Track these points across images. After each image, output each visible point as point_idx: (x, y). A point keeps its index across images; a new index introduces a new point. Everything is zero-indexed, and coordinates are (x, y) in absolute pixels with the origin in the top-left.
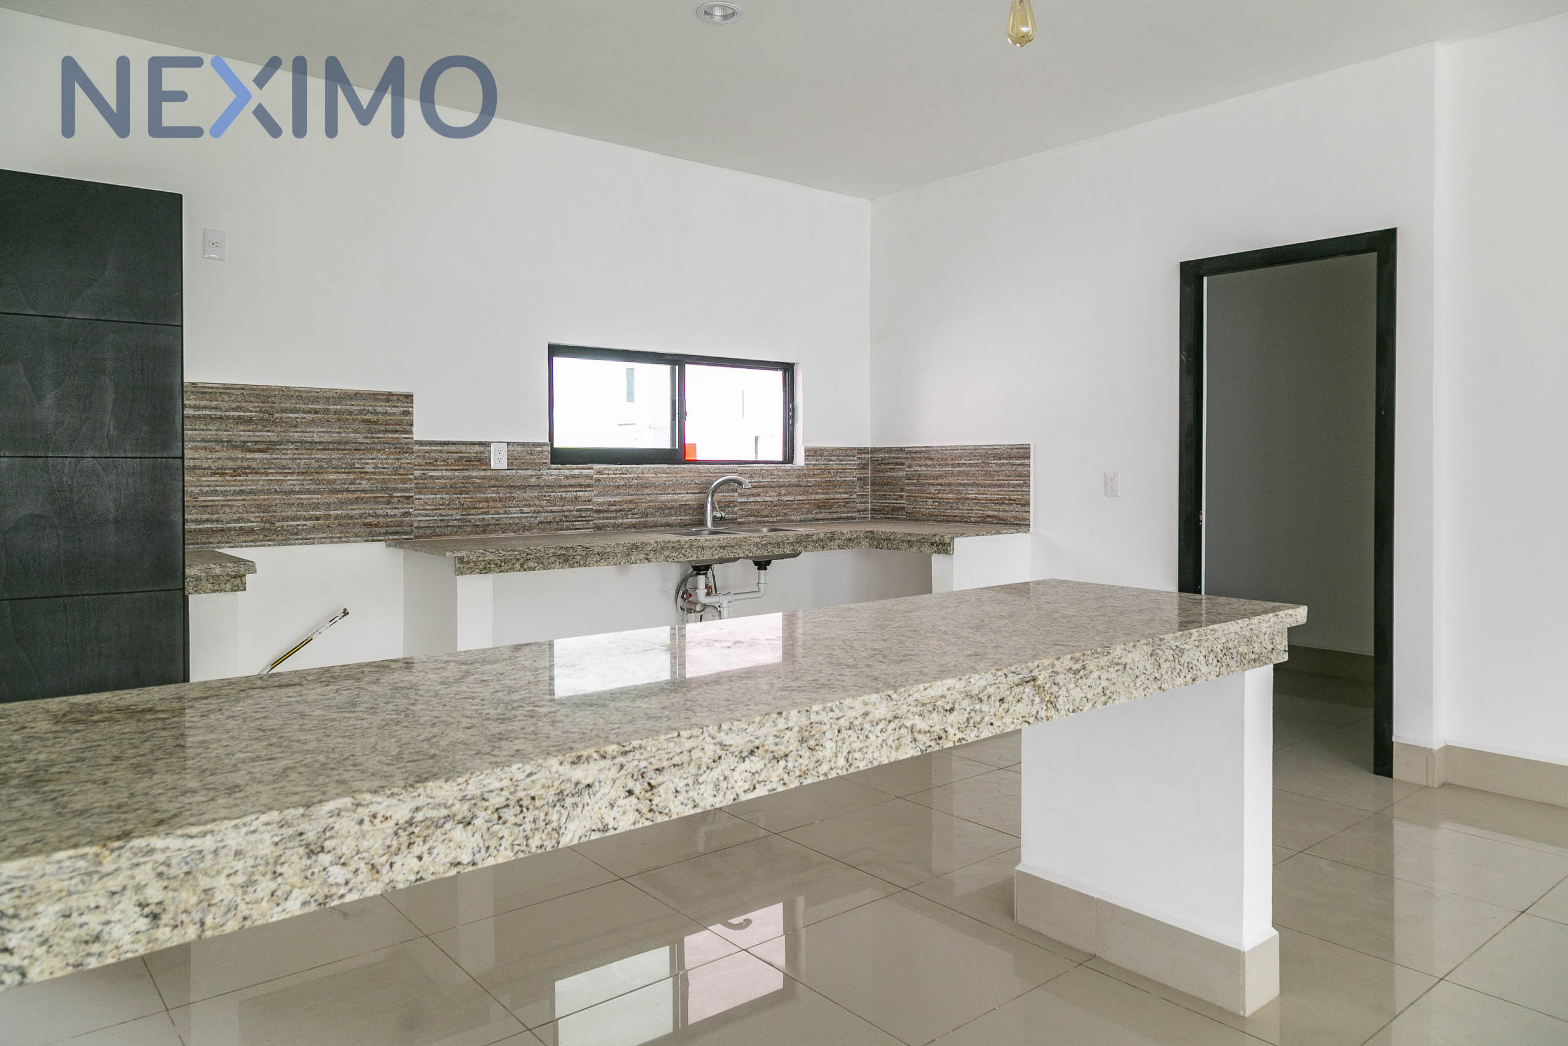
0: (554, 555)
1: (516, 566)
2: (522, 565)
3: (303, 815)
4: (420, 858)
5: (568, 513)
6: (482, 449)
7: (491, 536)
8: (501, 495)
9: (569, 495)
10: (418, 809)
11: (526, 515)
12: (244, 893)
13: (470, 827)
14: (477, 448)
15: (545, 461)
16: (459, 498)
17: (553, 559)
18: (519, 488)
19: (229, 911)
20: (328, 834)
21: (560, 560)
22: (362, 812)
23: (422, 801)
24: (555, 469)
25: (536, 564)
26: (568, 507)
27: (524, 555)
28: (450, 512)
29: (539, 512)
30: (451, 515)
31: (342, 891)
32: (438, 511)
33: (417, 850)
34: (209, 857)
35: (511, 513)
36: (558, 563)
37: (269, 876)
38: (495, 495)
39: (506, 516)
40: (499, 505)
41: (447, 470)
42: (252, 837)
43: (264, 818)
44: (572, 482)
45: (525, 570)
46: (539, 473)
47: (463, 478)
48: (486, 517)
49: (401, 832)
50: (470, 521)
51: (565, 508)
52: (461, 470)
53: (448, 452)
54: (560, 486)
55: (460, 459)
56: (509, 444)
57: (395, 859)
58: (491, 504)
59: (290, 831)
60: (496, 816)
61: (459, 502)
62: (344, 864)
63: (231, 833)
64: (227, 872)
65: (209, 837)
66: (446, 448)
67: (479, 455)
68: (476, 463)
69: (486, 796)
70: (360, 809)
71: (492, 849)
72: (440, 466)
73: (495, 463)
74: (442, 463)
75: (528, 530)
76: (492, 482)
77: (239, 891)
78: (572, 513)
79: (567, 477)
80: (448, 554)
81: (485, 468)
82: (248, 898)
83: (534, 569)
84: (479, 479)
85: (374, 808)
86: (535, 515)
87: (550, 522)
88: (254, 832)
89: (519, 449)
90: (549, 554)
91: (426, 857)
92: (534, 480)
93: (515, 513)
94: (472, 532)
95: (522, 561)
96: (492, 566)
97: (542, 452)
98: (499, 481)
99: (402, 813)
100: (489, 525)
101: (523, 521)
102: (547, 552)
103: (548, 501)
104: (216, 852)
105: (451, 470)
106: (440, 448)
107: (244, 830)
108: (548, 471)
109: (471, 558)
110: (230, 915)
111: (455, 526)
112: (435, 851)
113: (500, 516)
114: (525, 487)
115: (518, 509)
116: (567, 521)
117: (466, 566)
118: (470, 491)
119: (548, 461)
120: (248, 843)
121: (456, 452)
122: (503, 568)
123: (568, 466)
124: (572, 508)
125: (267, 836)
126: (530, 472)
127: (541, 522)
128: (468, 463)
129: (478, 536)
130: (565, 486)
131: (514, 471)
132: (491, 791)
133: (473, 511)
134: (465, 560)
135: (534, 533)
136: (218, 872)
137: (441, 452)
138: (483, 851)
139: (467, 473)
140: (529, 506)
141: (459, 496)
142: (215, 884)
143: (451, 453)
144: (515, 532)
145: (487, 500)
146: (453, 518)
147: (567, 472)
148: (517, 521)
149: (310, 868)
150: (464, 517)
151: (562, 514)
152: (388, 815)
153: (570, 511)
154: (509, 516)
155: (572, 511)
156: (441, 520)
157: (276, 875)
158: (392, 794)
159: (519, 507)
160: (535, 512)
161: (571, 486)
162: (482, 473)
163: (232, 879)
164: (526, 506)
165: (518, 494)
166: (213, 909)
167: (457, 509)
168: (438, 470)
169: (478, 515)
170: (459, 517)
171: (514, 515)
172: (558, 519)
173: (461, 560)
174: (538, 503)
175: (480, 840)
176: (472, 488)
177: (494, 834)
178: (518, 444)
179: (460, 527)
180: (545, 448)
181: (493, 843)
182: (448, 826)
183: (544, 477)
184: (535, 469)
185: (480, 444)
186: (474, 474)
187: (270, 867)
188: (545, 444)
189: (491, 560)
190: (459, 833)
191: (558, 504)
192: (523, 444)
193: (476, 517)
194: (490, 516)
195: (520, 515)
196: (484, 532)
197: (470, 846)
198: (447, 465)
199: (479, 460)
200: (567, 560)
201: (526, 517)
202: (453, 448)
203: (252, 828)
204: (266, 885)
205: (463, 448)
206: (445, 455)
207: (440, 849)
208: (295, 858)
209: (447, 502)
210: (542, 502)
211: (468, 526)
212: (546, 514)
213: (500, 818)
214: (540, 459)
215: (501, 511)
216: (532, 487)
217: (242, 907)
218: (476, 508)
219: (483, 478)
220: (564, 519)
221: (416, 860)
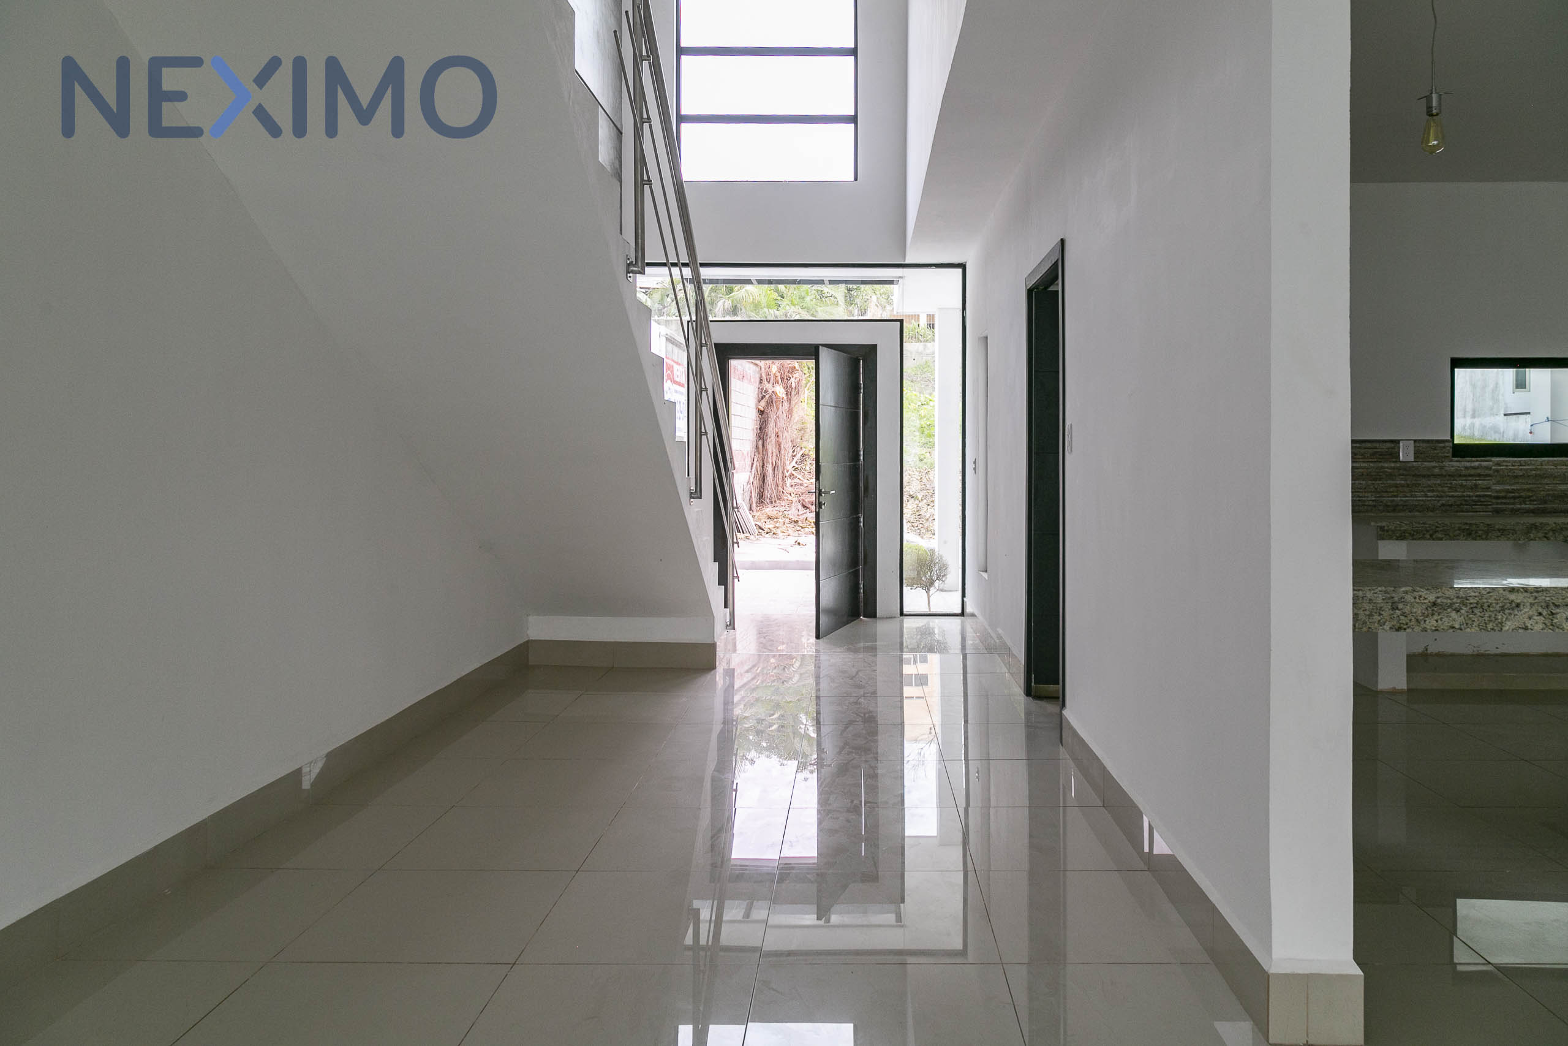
0: (1459, 529)
1: (1426, 536)
2: (1431, 536)
3: (1394, 591)
4: (1437, 621)
5: (1468, 498)
6: (1393, 445)
7: (1400, 514)
8: (1408, 482)
9: (1469, 483)
10: (1438, 598)
11: (1429, 499)
12: (1369, 618)
13: (1459, 613)
14: (1389, 445)
15: (1448, 455)
16: (1373, 484)
17: (1458, 532)
18: (1424, 476)
19: (1363, 624)
20: (1403, 600)
21: (1465, 534)
22: (1416, 594)
23: (1439, 595)
24: (1457, 461)
25: (1443, 536)
26: (1468, 493)
27: (1434, 527)
28: (1366, 495)
29: (1441, 496)
30: (1368, 497)
31: (1405, 627)
32: (1357, 493)
33: (1436, 617)
34: (1361, 599)
35: (1416, 497)
36: (1462, 536)
37: (1378, 614)
38: (1403, 482)
39: (1412, 499)
40: (1406, 490)
41: (1364, 462)
42: (1375, 595)
43: (1380, 588)
44: (1473, 472)
45: (1433, 539)
46: (1441, 464)
47: (1377, 469)
48: (1395, 499)
49: (1429, 609)
50: (1381, 502)
51: (1465, 494)
52: (1375, 462)
53: (1365, 448)
54: (1460, 476)
55: (1374, 454)
56: (1415, 441)
57: (1426, 619)
58: (1400, 489)
59: (1389, 596)
60: (1471, 610)
61: (1374, 487)
62: (1406, 616)
63: (1368, 593)
64: (1363, 609)
65: (1360, 592)
66: (1363, 445)
67: (1390, 450)
68: (1387, 457)
69: (1468, 598)
70: (1415, 593)
71: (1469, 625)
72: (1359, 458)
73: (1403, 457)
74: (1360, 457)
75: (1432, 511)
76: (1401, 472)
77: (1367, 617)
78: (1471, 498)
79: (1467, 468)
80: (1373, 524)
81: (1394, 460)
82: (1370, 621)
83: (1441, 539)
84: (1390, 469)
85: (1421, 593)
86: (1438, 499)
87: (1452, 505)
88: (1376, 593)
89: (1425, 445)
90: (1454, 528)
91: (1439, 621)
92: (1437, 471)
93: (1420, 497)
94: (1383, 511)
95: (1431, 532)
96: (1407, 535)
97: (1444, 447)
98: (1406, 469)
99: (1432, 598)
100: (1398, 505)
101: (1427, 503)
102: (1453, 526)
103: (1450, 488)
104: (1363, 598)
105: (1368, 462)
106: (1358, 445)
107: (1372, 592)
108: (1450, 463)
109: (1390, 527)
110: (1364, 625)
111: (1370, 505)
112: (1443, 620)
113: (1407, 498)
114: (1429, 476)
115: (1422, 493)
116: (1467, 505)
117: (1386, 534)
118: (1382, 478)
119: (1450, 455)
120: (1374, 597)
121: (1371, 448)
122: (1415, 537)
123: (1468, 459)
124: (1471, 494)
125: (1380, 595)
126: (1434, 464)
127: (1443, 505)
128: (1381, 457)
129: (1388, 514)
130: (1465, 476)
131: (1419, 463)
132: (1470, 596)
133: (1385, 494)
134: (1386, 528)
135: (1436, 514)
136: (1360, 608)
137: (1359, 448)
138: (1465, 625)
139: (1380, 465)
140: (1433, 491)
141: (1374, 482)
142: (1359, 612)
143: (1368, 448)
144: (1420, 512)
145: (1396, 486)
146: (1369, 499)
147: (1468, 464)
148: (1422, 503)
149: (1393, 614)
150: (1378, 499)
151: (1463, 498)
152: (1426, 597)
153: (1469, 496)
154: (1415, 499)
155: (1472, 496)
156: (1359, 500)
157: (1380, 614)
158: (1428, 589)
159: (1424, 492)
160: (1437, 496)
161: (1470, 475)
162: (1393, 465)
163: (1365, 612)
164: (1429, 491)
165: (1424, 481)
166: (1359, 622)
167: (1371, 492)
168: (1357, 462)
169: (1388, 497)
170: (1373, 499)
171: (1421, 498)
172: (1458, 503)
173: (1382, 528)
174: (1440, 489)
175: (1464, 620)
176: (1384, 476)
177: (1470, 618)
178: (1424, 441)
179: (1375, 506)
180: (1447, 444)
181: (1470, 622)
182: (1449, 610)
183: (1446, 468)
184: (1439, 462)
185: (1392, 441)
186: (1386, 465)
187: (1378, 611)
188: (1447, 441)
189: (1406, 530)
190: (1454, 614)
191: (1458, 490)
192: (1428, 441)
193: (1387, 499)
194: (1399, 499)
195: (1424, 499)
196: (1394, 510)
197: (1459, 621)
198: (1364, 458)
199: (1391, 454)
200: (1470, 534)
201: (1430, 500)
202: (1369, 445)
203: (1375, 592)
204: (1376, 618)
205: (1377, 445)
206: (1362, 451)
207: (1445, 619)
208: (1387, 609)
209: (1364, 487)
210: (1444, 488)
211: (1380, 505)
212: (1448, 498)
213: (1473, 612)
214: (1444, 453)
215: (1408, 495)
216: (1435, 476)
217: (1368, 623)
218: (1386, 492)
219: (1393, 468)
220: (1464, 503)
221: (1435, 622)
